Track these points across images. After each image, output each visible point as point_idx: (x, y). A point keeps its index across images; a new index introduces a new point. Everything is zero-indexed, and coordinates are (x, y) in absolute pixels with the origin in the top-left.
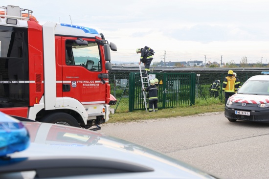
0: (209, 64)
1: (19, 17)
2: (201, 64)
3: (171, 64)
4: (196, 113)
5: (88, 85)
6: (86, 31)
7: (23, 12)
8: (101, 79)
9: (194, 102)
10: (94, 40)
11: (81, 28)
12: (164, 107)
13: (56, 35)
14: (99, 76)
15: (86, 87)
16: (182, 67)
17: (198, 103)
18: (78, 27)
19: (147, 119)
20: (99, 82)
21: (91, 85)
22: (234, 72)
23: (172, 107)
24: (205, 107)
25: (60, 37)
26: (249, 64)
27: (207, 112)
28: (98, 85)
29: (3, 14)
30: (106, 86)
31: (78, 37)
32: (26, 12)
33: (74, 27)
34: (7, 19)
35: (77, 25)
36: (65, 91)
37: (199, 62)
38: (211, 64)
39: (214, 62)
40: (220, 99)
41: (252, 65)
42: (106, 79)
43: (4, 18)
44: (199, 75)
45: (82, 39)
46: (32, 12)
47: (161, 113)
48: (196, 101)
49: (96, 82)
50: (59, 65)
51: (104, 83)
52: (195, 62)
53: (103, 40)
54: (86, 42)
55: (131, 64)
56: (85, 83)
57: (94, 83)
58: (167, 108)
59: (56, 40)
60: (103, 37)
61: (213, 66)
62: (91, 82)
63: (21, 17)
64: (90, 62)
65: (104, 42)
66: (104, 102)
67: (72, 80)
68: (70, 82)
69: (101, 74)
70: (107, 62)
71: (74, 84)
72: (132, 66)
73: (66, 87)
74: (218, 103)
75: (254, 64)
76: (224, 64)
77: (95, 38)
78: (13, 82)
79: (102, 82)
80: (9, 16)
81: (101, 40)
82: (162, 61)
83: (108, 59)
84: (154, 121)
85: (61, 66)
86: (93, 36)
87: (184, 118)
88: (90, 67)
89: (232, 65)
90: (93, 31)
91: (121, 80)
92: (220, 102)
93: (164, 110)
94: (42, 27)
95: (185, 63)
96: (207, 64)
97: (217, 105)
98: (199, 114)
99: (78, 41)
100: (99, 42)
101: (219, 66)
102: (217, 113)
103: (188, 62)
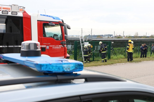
0: (117, 37)
1: (18, 11)
2: (112, 36)
3: (94, 36)
4: (112, 64)
5: (55, 48)
6: (54, 18)
7: (20, 8)
8: (62, 44)
9: (110, 58)
10: (58, 23)
11: (51, 17)
12: (93, 60)
13: (38, 21)
14: (61, 43)
15: (54, 49)
16: (101, 38)
17: (112, 58)
18: (50, 16)
19: (85, 67)
20: (61, 46)
21: (56, 48)
22: (132, 41)
23: (98, 60)
24: (116, 60)
25: (40, 22)
26: (139, 36)
27: (118, 63)
28: (61, 48)
29: (10, 9)
30: (65, 48)
31: (50, 22)
32: (22, 8)
33: (47, 16)
34: (12, 12)
35: (49, 15)
36: (43, 51)
37: (111, 35)
38: (118, 36)
39: (120, 35)
40: (124, 56)
41: (141, 37)
42: (65, 44)
43: (10, 11)
44: (113, 43)
45: (52, 23)
46: (25, 8)
47: (92, 63)
48: (111, 57)
49: (59, 46)
50: (40, 37)
51: (64, 46)
52: (109, 35)
53: (63, 23)
54: (54, 24)
55: (72, 36)
56: (53, 47)
57: (59, 47)
58: (95, 61)
59: (38, 23)
60: (63, 22)
61: (119, 38)
62: (57, 46)
63: (19, 11)
64: (55, 35)
65: (64, 24)
66: (64, 57)
67: (47, 45)
68: (45, 46)
69: (62, 42)
70: (65, 35)
71: (48, 47)
72: (73, 37)
73: (43, 49)
74: (123, 58)
75: (142, 36)
76: (125, 36)
77: (59, 22)
78: (15, 46)
79: (63, 46)
80: (13, 10)
81: (62, 23)
82: (90, 35)
83: (66, 34)
84: (89, 68)
85: (41, 37)
86: (58, 21)
87: (106, 66)
88: (55, 38)
89: (130, 37)
90: (58, 18)
91: (68, 45)
92: (124, 58)
93: (93, 62)
94: (30, 16)
95: (103, 36)
96: (115, 36)
97: (123, 59)
98: (114, 64)
99: (50, 24)
100: (61, 24)
101: (122, 37)
102: (123, 63)
103: (105, 35)
